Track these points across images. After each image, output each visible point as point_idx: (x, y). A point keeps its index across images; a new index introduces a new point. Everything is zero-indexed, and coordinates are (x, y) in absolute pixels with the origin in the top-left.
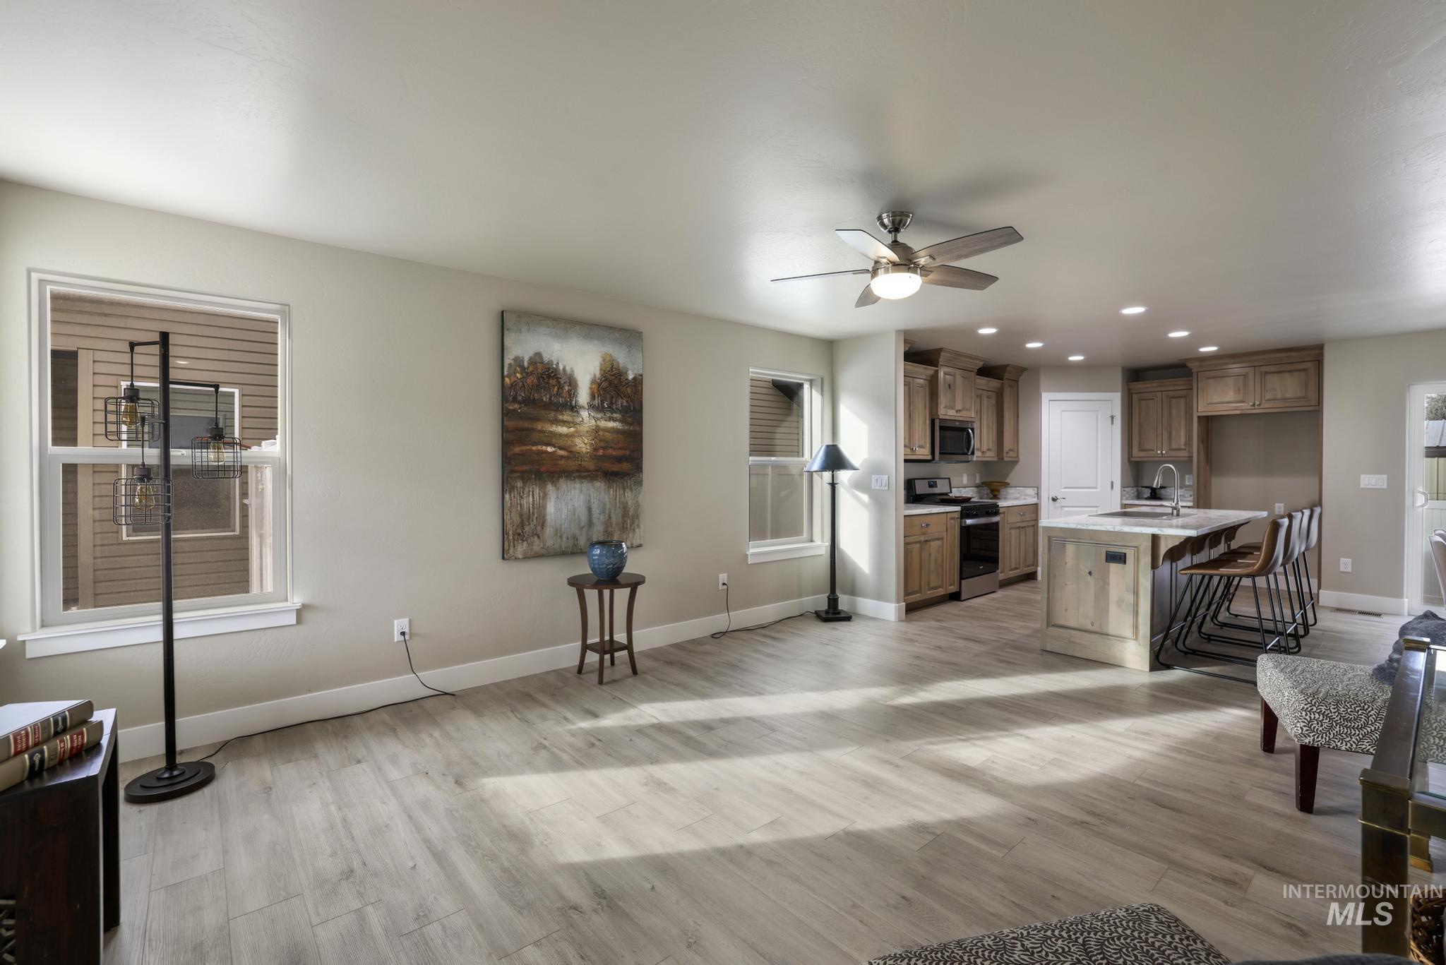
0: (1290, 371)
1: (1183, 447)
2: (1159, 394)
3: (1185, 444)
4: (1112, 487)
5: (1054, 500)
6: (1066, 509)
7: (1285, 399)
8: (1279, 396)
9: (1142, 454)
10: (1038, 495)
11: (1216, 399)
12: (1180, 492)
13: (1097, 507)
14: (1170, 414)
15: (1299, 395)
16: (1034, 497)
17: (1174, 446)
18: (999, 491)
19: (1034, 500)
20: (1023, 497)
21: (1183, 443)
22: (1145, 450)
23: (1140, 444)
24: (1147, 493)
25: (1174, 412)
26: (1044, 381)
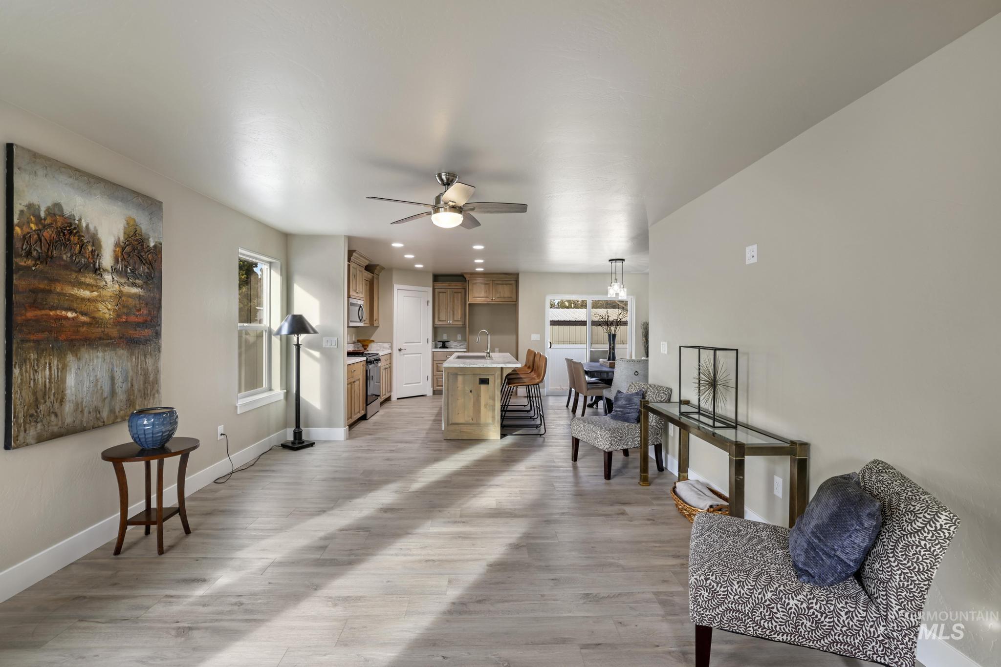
0: (506, 284)
1: (459, 319)
2: (448, 290)
3: (461, 318)
4: (428, 342)
5: (400, 350)
6: (405, 356)
7: (504, 297)
8: (502, 296)
9: (440, 323)
10: (391, 347)
11: (477, 295)
12: (455, 344)
13: (421, 354)
14: (454, 301)
15: (509, 296)
16: (389, 349)
17: (455, 319)
18: (368, 346)
19: (389, 351)
20: (382, 349)
21: (459, 317)
22: (441, 321)
23: (439, 318)
24: (440, 344)
25: (456, 301)
26: (395, 277)
